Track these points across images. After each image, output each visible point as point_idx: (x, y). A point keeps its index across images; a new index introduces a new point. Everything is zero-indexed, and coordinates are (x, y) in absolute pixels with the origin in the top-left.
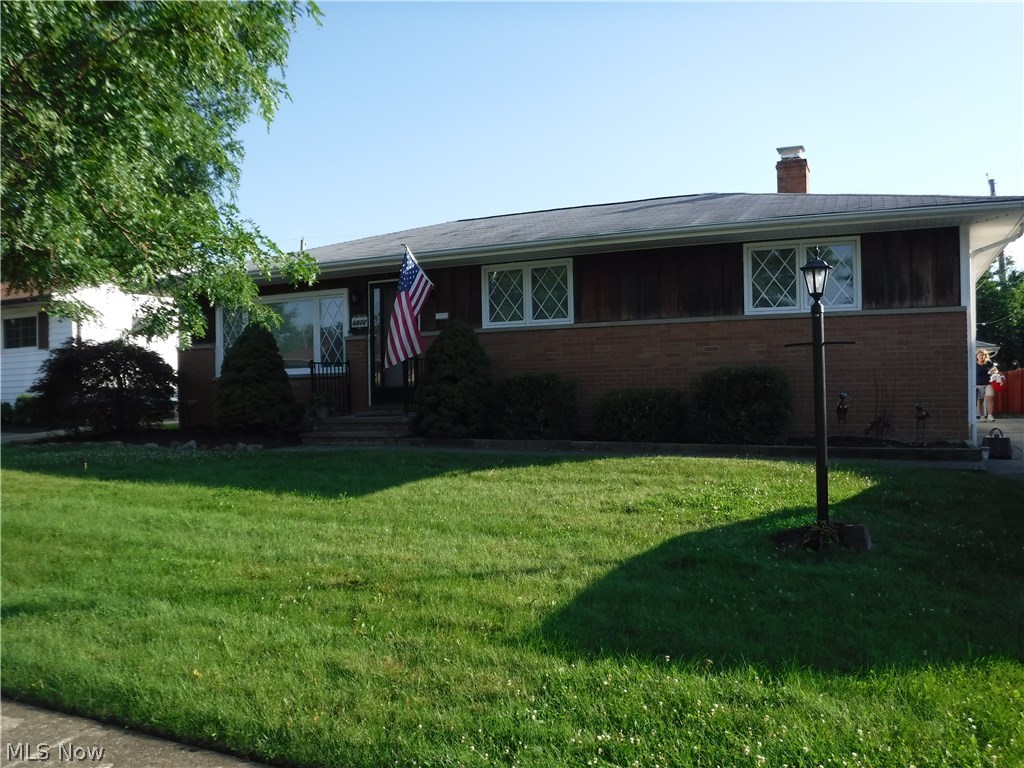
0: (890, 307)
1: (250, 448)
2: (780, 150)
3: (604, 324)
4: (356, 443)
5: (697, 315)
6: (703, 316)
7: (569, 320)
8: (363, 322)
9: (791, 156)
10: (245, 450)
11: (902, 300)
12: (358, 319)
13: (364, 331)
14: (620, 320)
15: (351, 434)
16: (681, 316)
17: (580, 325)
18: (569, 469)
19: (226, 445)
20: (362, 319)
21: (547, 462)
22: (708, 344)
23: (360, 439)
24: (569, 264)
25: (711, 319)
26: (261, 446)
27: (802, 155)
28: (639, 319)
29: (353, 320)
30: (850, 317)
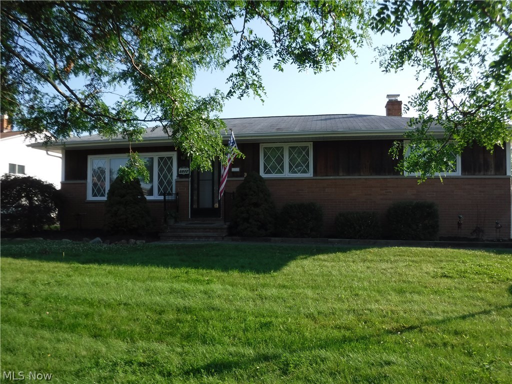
0: (474, 175)
1: (138, 242)
2: (388, 96)
3: (331, 177)
4: (196, 239)
5: (380, 175)
6: (382, 175)
7: (310, 174)
8: (187, 171)
9: (393, 99)
10: (135, 243)
11: (480, 171)
12: (182, 169)
13: (187, 176)
14: (338, 175)
15: (193, 234)
16: (371, 175)
17: (315, 178)
18: (357, 254)
19: (123, 241)
20: (186, 169)
21: (343, 250)
22: (387, 190)
23: (199, 237)
24: (310, 146)
25: (389, 177)
26: (144, 241)
27: (399, 99)
28: (349, 175)
29: (180, 170)
30: (457, 178)
